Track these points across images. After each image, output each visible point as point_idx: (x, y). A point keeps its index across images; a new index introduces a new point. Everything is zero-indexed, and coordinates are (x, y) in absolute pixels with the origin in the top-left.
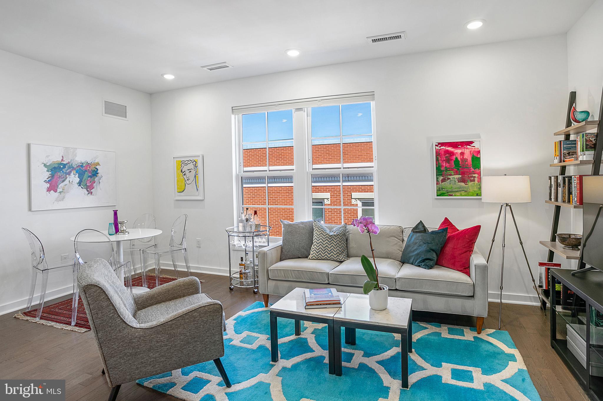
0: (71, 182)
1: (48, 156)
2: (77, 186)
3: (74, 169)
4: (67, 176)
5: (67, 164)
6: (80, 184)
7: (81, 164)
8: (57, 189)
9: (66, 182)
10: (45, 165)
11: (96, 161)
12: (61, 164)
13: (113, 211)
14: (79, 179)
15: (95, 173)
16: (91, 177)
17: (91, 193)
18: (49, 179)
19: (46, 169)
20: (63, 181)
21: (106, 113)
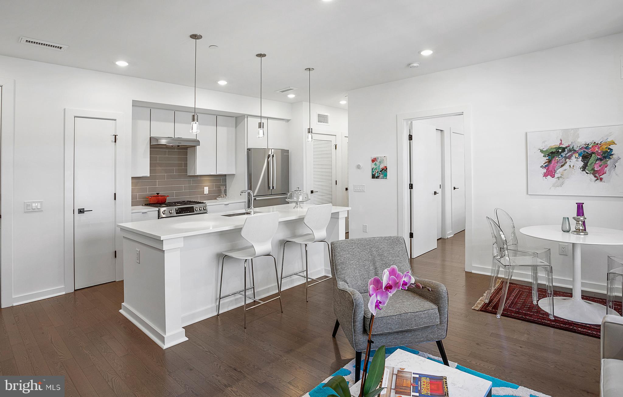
0: (572, 166)
1: (544, 142)
2: (580, 171)
3: (575, 151)
4: (567, 160)
5: (566, 147)
6: (584, 168)
7: (585, 145)
8: (554, 174)
9: (566, 166)
10: (542, 151)
11: (609, 140)
12: (559, 148)
14: (583, 163)
15: (607, 155)
16: (601, 160)
17: (602, 179)
18: (546, 164)
19: (543, 155)
20: (562, 166)
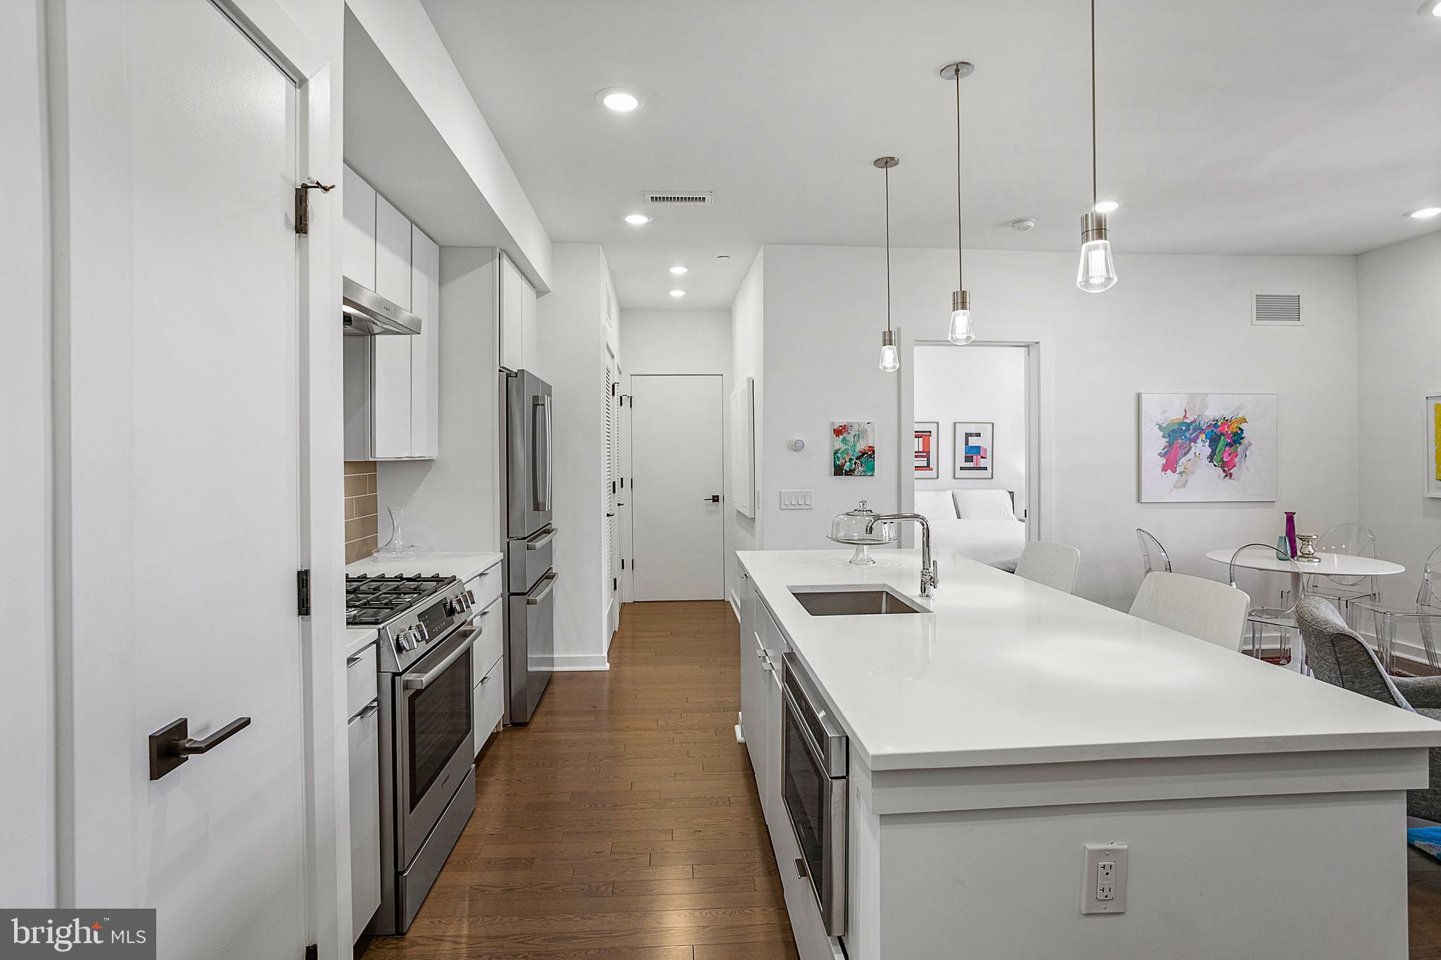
0: (1197, 455)
1: (1164, 412)
2: (1207, 461)
3: (1202, 431)
4: (1192, 443)
5: (1192, 422)
6: (1211, 458)
7: (1214, 421)
8: (1176, 467)
9: (1190, 455)
10: (1160, 428)
11: (1240, 415)
12: (1183, 423)
13: (1286, 513)
14: (1210, 450)
15: (1237, 438)
16: (1230, 445)
17: (1231, 475)
18: (1165, 450)
19: (1162, 433)
20: (1186, 453)
21: (1258, 319)
